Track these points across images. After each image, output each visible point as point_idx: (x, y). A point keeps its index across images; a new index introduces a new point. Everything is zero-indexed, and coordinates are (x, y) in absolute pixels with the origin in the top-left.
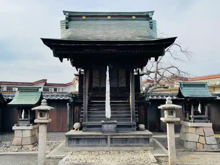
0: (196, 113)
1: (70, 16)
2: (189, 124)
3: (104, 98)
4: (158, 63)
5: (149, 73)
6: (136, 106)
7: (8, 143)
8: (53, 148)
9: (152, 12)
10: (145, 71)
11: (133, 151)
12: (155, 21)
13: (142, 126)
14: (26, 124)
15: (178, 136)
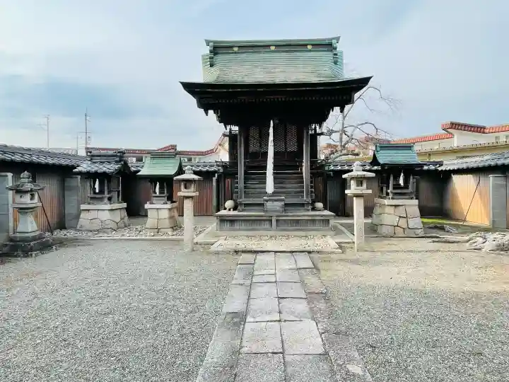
0: (397, 186)
1: (215, 48)
2: (386, 202)
3: (265, 168)
4: (344, 118)
5: (330, 132)
6: (311, 178)
7: (139, 227)
8: (200, 233)
9: (338, 39)
10: (324, 130)
11: (306, 237)
12: (342, 53)
13: (320, 205)
14: (162, 202)
15: (369, 221)
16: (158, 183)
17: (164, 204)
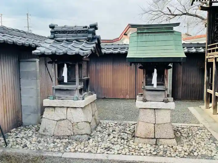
14: (160, 99)
16: (155, 70)
17: (163, 101)
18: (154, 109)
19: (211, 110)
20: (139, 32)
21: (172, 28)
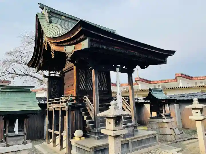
14: (21, 142)
16: (17, 120)
17: (23, 144)
18: (16, 151)
19: (52, 144)
20: (3, 90)
21: (29, 90)
